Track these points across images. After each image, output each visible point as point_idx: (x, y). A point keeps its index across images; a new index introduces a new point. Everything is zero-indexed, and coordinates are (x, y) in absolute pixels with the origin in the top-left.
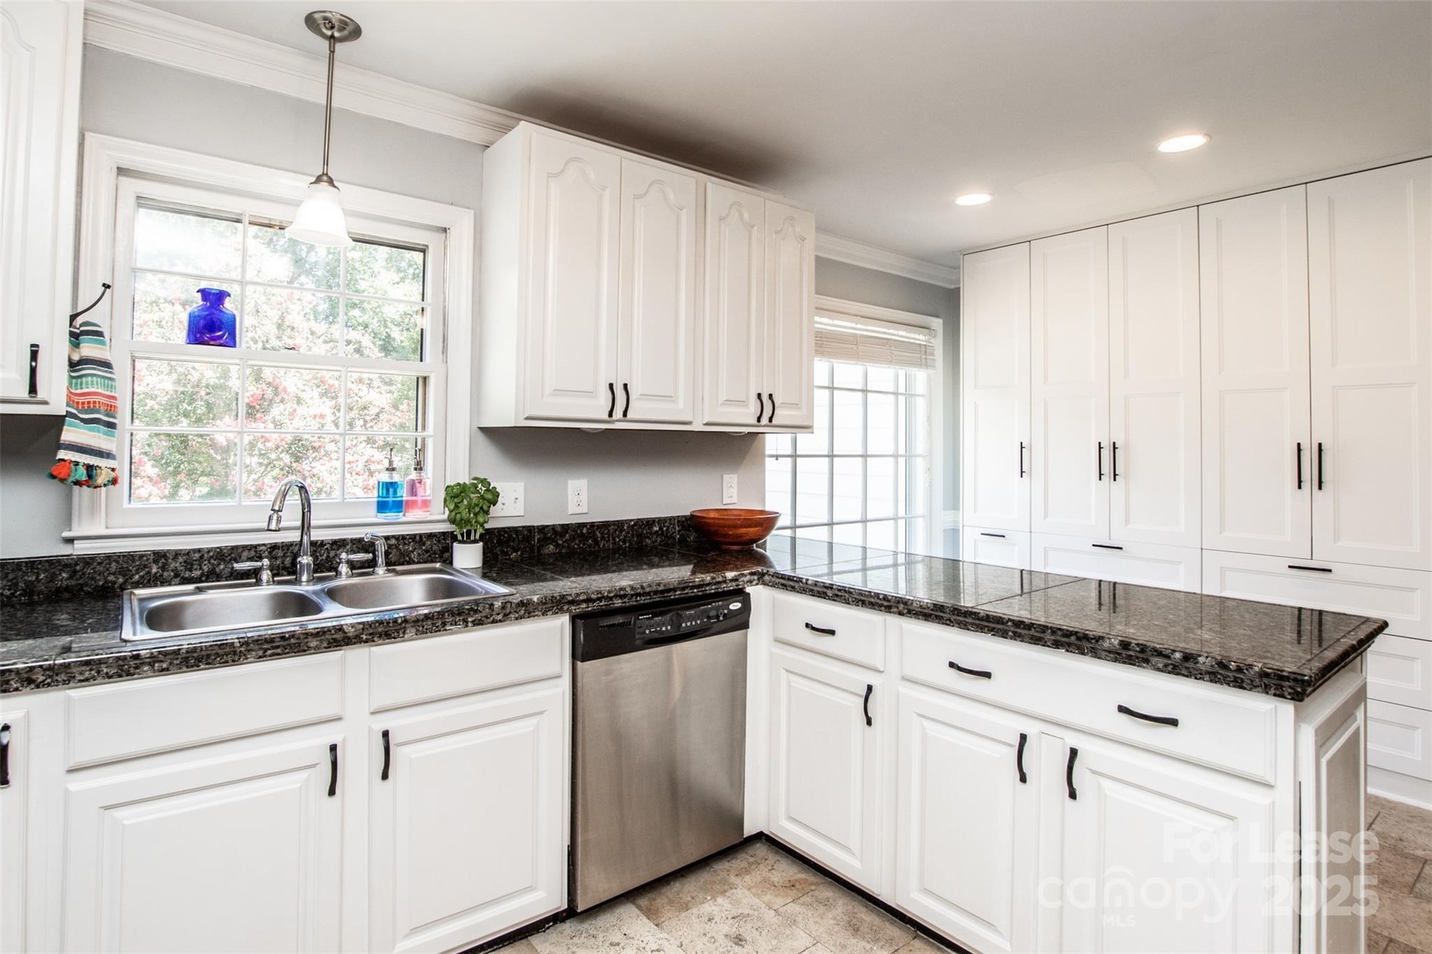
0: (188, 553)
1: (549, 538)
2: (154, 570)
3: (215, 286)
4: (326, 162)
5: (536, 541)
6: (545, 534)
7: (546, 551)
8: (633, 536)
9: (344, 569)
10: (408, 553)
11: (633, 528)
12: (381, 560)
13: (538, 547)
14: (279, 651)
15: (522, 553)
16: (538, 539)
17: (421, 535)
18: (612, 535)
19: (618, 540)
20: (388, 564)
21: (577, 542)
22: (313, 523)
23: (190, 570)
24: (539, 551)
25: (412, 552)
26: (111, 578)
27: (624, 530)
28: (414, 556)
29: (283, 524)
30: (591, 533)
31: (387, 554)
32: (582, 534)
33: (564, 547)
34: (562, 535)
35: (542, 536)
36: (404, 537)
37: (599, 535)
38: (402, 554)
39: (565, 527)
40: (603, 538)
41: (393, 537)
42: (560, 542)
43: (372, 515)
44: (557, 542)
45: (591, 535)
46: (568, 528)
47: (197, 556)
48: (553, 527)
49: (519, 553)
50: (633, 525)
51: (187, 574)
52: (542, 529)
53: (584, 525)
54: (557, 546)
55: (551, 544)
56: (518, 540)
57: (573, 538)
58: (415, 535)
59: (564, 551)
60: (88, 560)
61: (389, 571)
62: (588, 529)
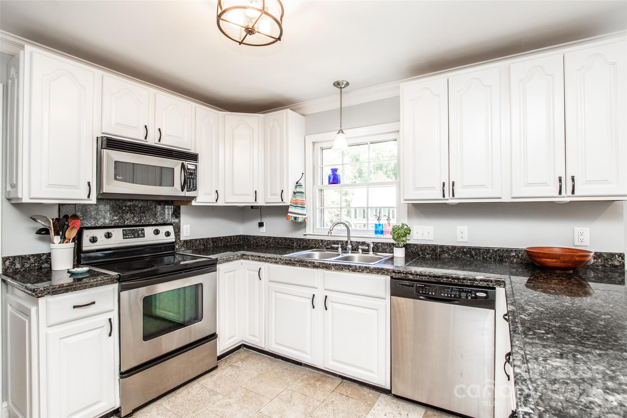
0: (328, 241)
1: (445, 251)
2: (321, 245)
3: (334, 167)
4: (341, 126)
5: (438, 251)
6: (443, 249)
7: (444, 257)
8: (496, 256)
9: (360, 251)
10: (385, 249)
11: (496, 252)
12: (371, 249)
13: (439, 254)
14: (303, 265)
15: (431, 256)
16: (439, 251)
17: (390, 243)
18: (482, 254)
19: (486, 257)
20: (373, 251)
21: (461, 255)
22: (351, 235)
23: (328, 246)
24: (440, 256)
25: (387, 249)
26: (313, 245)
27: (490, 252)
28: (387, 250)
29: (332, 234)
30: (469, 251)
31: (373, 248)
32: (464, 252)
33: (453, 256)
34: (452, 250)
35: (441, 250)
36: (384, 243)
37: (474, 253)
38: (384, 249)
39: (454, 248)
40: (476, 255)
41: (380, 243)
42: (451, 253)
43: (373, 235)
44: (449, 253)
45: (469, 252)
46: (456, 248)
47: (329, 242)
48: (448, 247)
49: (430, 255)
50: (496, 251)
51: (327, 247)
52: (441, 247)
53: (464, 247)
54: (449, 255)
55: (446, 254)
56: (430, 250)
57: (459, 253)
58: (388, 243)
59: (453, 258)
60: (309, 240)
61: (374, 254)
62: (467, 249)
